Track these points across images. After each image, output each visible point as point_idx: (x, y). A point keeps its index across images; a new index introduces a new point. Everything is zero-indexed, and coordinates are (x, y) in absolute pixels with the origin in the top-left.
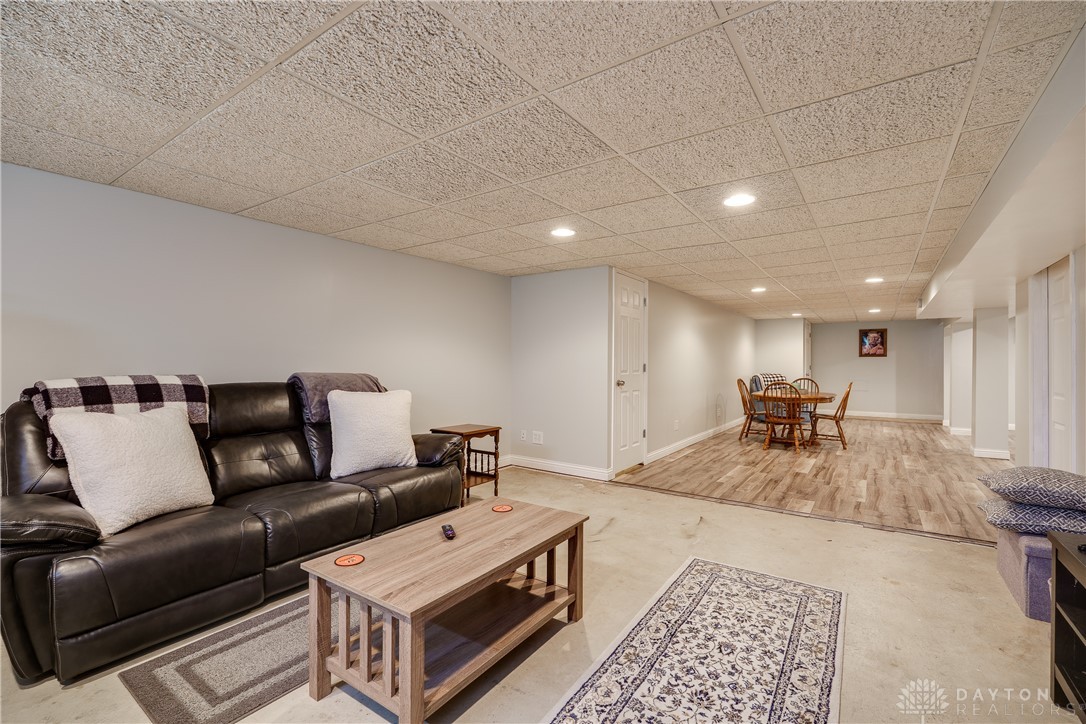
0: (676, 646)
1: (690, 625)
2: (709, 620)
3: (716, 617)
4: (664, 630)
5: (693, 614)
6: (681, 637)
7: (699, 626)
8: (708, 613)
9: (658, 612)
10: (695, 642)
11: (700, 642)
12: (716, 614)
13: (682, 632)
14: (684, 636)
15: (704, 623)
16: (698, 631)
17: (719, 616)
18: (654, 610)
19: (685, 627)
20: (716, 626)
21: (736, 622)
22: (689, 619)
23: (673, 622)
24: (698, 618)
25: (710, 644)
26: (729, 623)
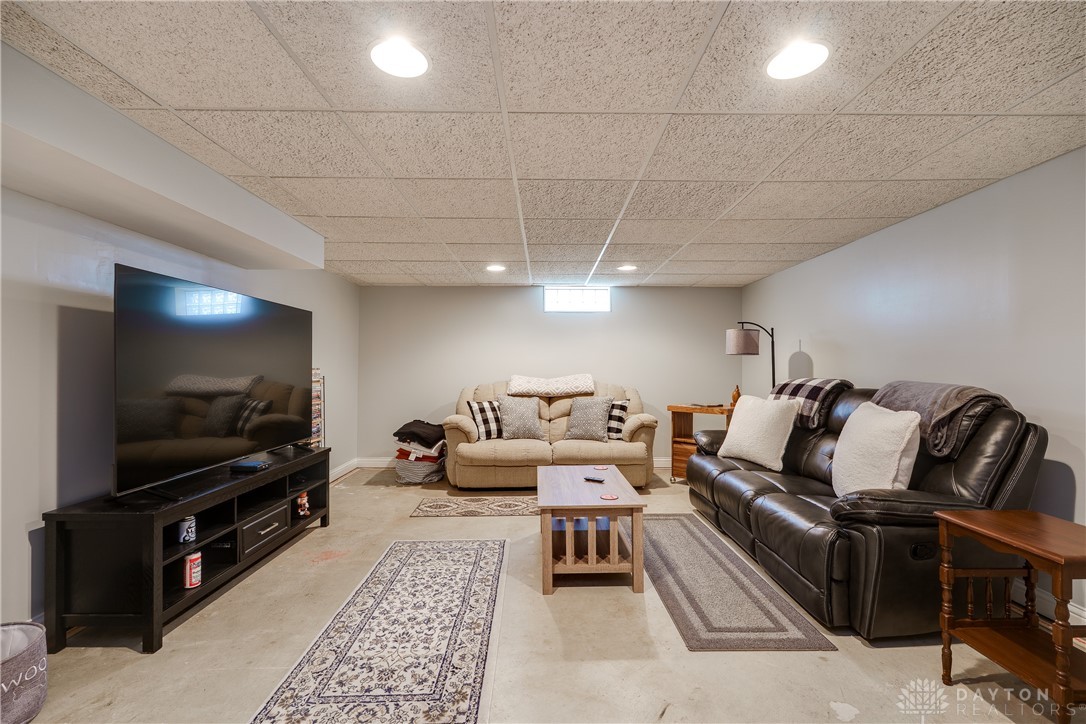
0: (458, 595)
1: (452, 613)
2: (435, 624)
3: (430, 629)
4: (472, 601)
5: (452, 624)
6: (457, 602)
7: (444, 615)
8: (438, 631)
9: (484, 616)
10: (445, 602)
11: (441, 604)
12: (429, 633)
13: (457, 606)
14: (455, 603)
15: (440, 620)
16: (444, 611)
17: (426, 631)
18: (489, 617)
19: (456, 611)
20: (428, 620)
21: (410, 631)
22: (455, 618)
23: (468, 611)
24: (447, 623)
25: (432, 605)
26: (417, 628)
